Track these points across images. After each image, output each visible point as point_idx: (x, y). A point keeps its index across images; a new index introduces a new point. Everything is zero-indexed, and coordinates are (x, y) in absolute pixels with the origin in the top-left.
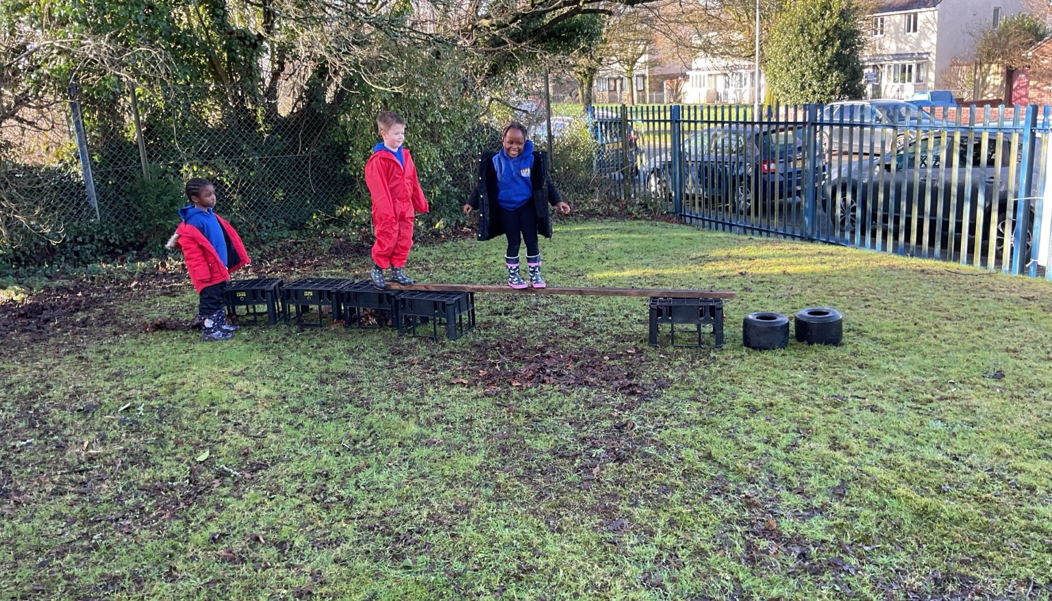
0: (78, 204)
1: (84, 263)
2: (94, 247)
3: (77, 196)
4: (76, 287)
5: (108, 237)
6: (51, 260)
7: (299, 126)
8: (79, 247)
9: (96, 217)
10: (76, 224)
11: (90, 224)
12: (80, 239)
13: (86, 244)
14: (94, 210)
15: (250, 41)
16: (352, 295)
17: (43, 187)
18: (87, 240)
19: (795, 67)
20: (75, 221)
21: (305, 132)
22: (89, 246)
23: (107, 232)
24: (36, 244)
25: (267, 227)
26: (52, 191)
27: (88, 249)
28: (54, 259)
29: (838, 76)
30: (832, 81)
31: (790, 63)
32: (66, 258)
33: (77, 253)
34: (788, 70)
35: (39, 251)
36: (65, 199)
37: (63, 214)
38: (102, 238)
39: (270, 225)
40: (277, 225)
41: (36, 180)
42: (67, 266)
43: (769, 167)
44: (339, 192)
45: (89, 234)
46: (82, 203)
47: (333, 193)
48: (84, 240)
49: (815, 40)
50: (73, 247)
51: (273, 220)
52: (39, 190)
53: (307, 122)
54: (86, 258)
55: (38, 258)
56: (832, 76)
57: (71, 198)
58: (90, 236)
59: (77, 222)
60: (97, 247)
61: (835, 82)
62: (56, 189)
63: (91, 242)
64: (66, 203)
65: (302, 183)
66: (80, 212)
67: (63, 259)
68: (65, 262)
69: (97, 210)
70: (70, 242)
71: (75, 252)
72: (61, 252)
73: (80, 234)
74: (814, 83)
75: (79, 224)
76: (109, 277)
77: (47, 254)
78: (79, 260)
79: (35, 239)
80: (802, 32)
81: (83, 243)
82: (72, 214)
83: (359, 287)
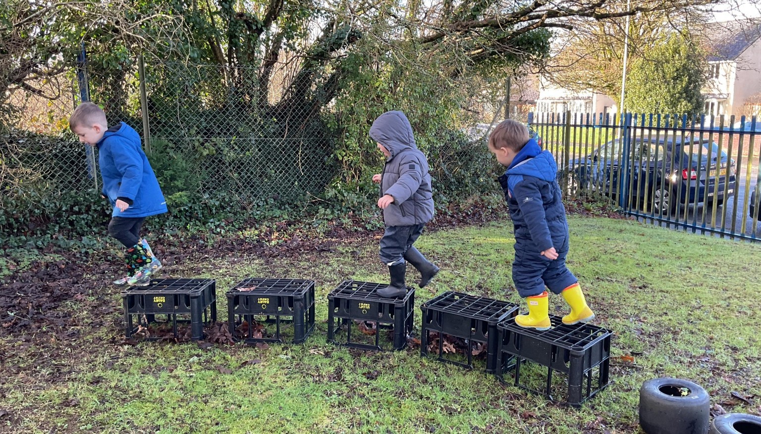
0: (77, 173)
1: (78, 233)
2: (90, 217)
3: (76, 165)
4: (67, 263)
5: (105, 208)
6: (44, 228)
7: (285, 114)
8: (74, 217)
9: (94, 187)
10: (73, 193)
11: (88, 194)
12: (76, 209)
13: (82, 214)
14: (93, 180)
15: (257, 26)
16: (435, 315)
17: (44, 154)
18: (83, 210)
19: (651, 96)
20: (72, 189)
21: (291, 120)
22: (85, 216)
23: (104, 203)
24: (31, 211)
25: (259, 206)
26: (52, 159)
27: (83, 219)
28: (47, 227)
29: (686, 105)
30: (681, 108)
31: (647, 93)
32: (60, 227)
33: (71, 223)
34: (645, 98)
35: (33, 219)
36: (65, 167)
37: (62, 182)
38: (99, 208)
39: (261, 204)
40: (267, 204)
41: (36, 147)
42: (61, 237)
43: (690, 174)
44: (319, 176)
45: (86, 203)
46: (81, 173)
47: (314, 176)
48: (80, 209)
49: (668, 76)
50: (68, 217)
51: (263, 199)
52: (39, 157)
53: (294, 111)
54: (81, 228)
55: (32, 226)
56: (681, 104)
57: (71, 166)
58: (87, 206)
59: (75, 191)
60: (93, 217)
61: (683, 110)
62: (56, 156)
63: (87, 212)
64: (65, 171)
65: (287, 165)
66: (78, 181)
67: (57, 229)
68: (59, 232)
69: (96, 180)
70: (66, 211)
71: (69, 221)
72: (56, 221)
73: (76, 203)
74: (666, 109)
75: (76, 193)
76: (104, 253)
77: (41, 222)
78: (73, 231)
79: (30, 207)
80: (657, 70)
81: (79, 213)
82: (70, 182)
83: (444, 305)
